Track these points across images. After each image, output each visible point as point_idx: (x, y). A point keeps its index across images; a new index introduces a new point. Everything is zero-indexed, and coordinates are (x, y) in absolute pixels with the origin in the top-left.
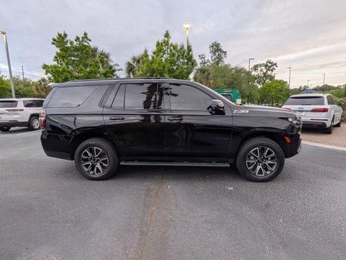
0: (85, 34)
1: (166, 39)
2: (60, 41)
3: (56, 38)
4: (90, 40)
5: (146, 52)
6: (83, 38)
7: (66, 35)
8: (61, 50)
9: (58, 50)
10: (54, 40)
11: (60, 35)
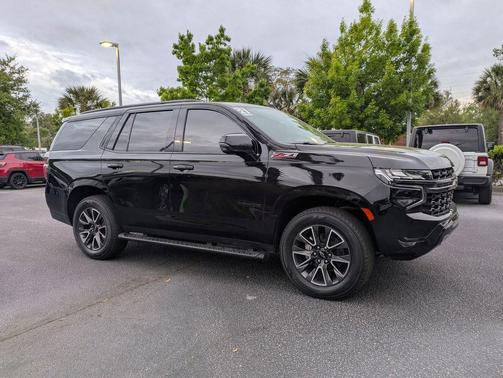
0: (222, 30)
1: (364, 15)
2: (184, 46)
3: (177, 43)
4: (229, 40)
5: (324, 47)
6: (218, 37)
7: (190, 37)
8: (184, 62)
9: (180, 63)
10: (176, 47)
11: (182, 38)
